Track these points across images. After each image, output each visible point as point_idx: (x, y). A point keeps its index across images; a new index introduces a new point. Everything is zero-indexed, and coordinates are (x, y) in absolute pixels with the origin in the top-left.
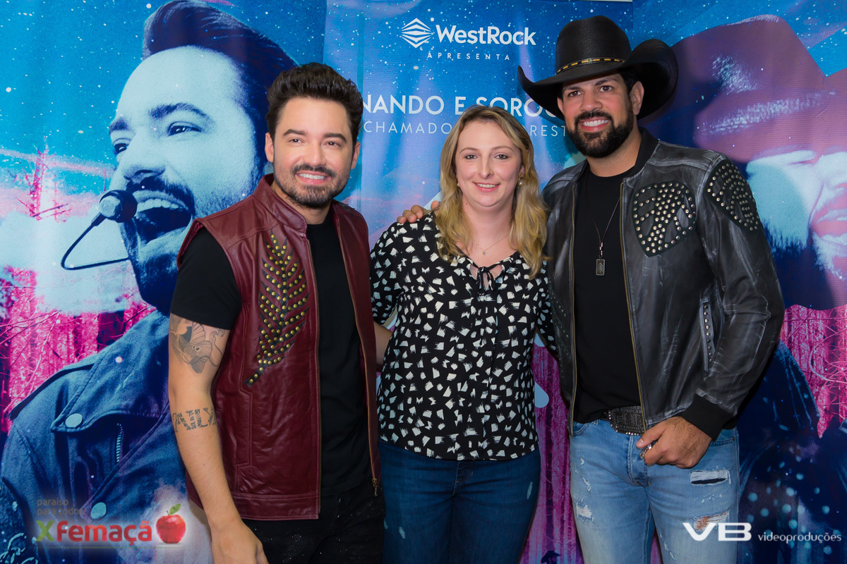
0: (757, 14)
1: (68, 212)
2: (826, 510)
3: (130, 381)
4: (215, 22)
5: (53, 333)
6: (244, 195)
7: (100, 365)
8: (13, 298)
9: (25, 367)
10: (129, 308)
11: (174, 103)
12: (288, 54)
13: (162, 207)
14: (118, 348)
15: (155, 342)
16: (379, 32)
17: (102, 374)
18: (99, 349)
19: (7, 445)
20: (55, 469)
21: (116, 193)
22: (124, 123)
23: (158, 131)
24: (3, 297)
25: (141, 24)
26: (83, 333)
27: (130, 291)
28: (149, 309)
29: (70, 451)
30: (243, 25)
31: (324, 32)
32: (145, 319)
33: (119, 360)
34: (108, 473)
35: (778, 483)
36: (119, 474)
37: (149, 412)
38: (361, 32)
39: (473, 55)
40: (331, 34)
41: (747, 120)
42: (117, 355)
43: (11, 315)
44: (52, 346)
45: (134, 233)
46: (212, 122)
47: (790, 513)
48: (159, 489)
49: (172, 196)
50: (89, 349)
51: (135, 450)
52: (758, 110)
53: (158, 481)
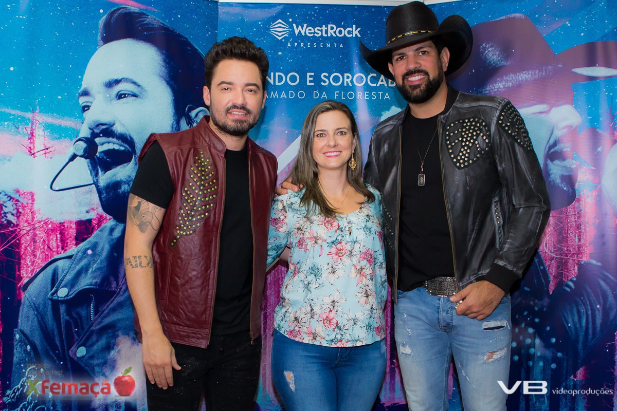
1: (53, 152)
2: (554, 340)
3: (98, 266)
4: (145, 22)
5: (47, 233)
7: (78, 255)
8: (20, 210)
9: (30, 256)
10: (95, 217)
11: (120, 78)
12: (194, 45)
13: (114, 149)
14: (88, 244)
15: (112, 240)
16: (255, 29)
17: (79, 261)
18: (77, 244)
19: (21, 308)
20: (53, 325)
22: (87, 91)
23: (110, 97)
24: (14, 210)
26: (66, 234)
27: (95, 206)
28: (108, 218)
29: (61, 312)
30: (164, 25)
31: (217, 31)
32: (106, 224)
34: (86, 327)
35: (523, 325)
36: (93, 328)
37: (110, 287)
38: (242, 29)
39: (318, 45)
40: (222, 31)
41: (503, 85)
42: (88, 249)
43: (19, 222)
44: (47, 243)
45: (97, 167)
46: (145, 91)
47: (530, 344)
48: (119, 338)
49: (120, 141)
50: (70, 245)
51: (103, 312)
52: (511, 79)
53: (118, 333)
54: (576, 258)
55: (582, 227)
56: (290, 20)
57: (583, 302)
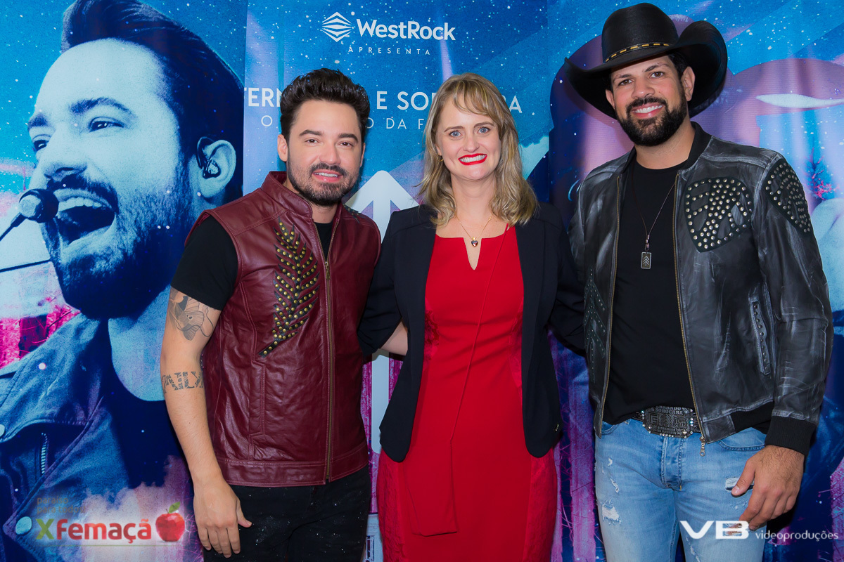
3: (55, 388)
4: (136, 14)
6: (168, 192)
7: (22, 373)
10: (52, 312)
11: (95, 98)
12: (210, 47)
13: (84, 206)
14: (40, 354)
15: (79, 346)
16: (300, 26)
17: (25, 382)
18: (21, 355)
21: (37, 192)
22: (43, 119)
23: (79, 127)
25: (59, 15)
26: (4, 340)
27: (52, 294)
28: (73, 312)
30: (165, 17)
31: (246, 26)
32: (69, 323)
33: (42, 366)
34: (33, 485)
36: (45, 486)
37: (75, 420)
38: (281, 25)
40: (252, 27)
42: (40, 361)
45: (56, 234)
46: (135, 117)
48: (87, 500)
49: (94, 194)
50: (10, 356)
51: (61, 460)
53: (85, 491)
56: (353, 14)
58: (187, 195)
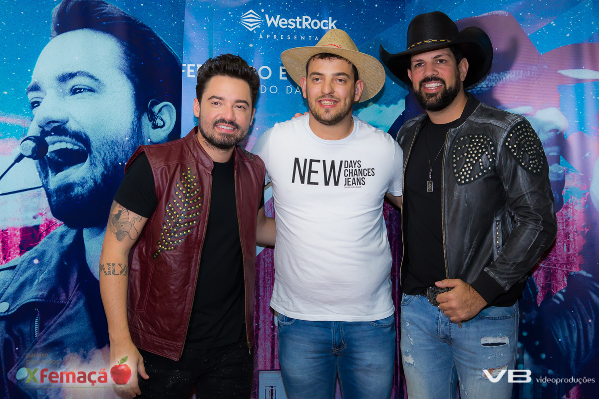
0: (493, 10)
2: (544, 356)
3: (45, 277)
4: (104, 11)
6: (127, 138)
7: (22, 266)
10: (43, 223)
11: (75, 71)
12: (158, 35)
13: (67, 148)
14: (35, 253)
15: (63, 247)
16: (224, 20)
17: (23, 272)
22: (38, 86)
23: (63, 92)
25: (50, 12)
26: (9, 242)
27: (44, 211)
28: (58, 224)
30: (125, 14)
31: (184, 20)
32: (56, 231)
33: (36, 261)
34: (29, 345)
36: (37, 346)
37: (59, 299)
38: (211, 19)
39: (292, 37)
40: (190, 20)
41: (486, 85)
42: (34, 258)
45: (46, 167)
46: (103, 85)
47: (519, 359)
48: (67, 356)
49: (74, 140)
50: (13, 254)
51: (49, 328)
52: (494, 78)
53: (66, 349)
54: (565, 269)
55: (571, 236)
56: (263, 11)
57: (573, 316)
58: (140, 141)
